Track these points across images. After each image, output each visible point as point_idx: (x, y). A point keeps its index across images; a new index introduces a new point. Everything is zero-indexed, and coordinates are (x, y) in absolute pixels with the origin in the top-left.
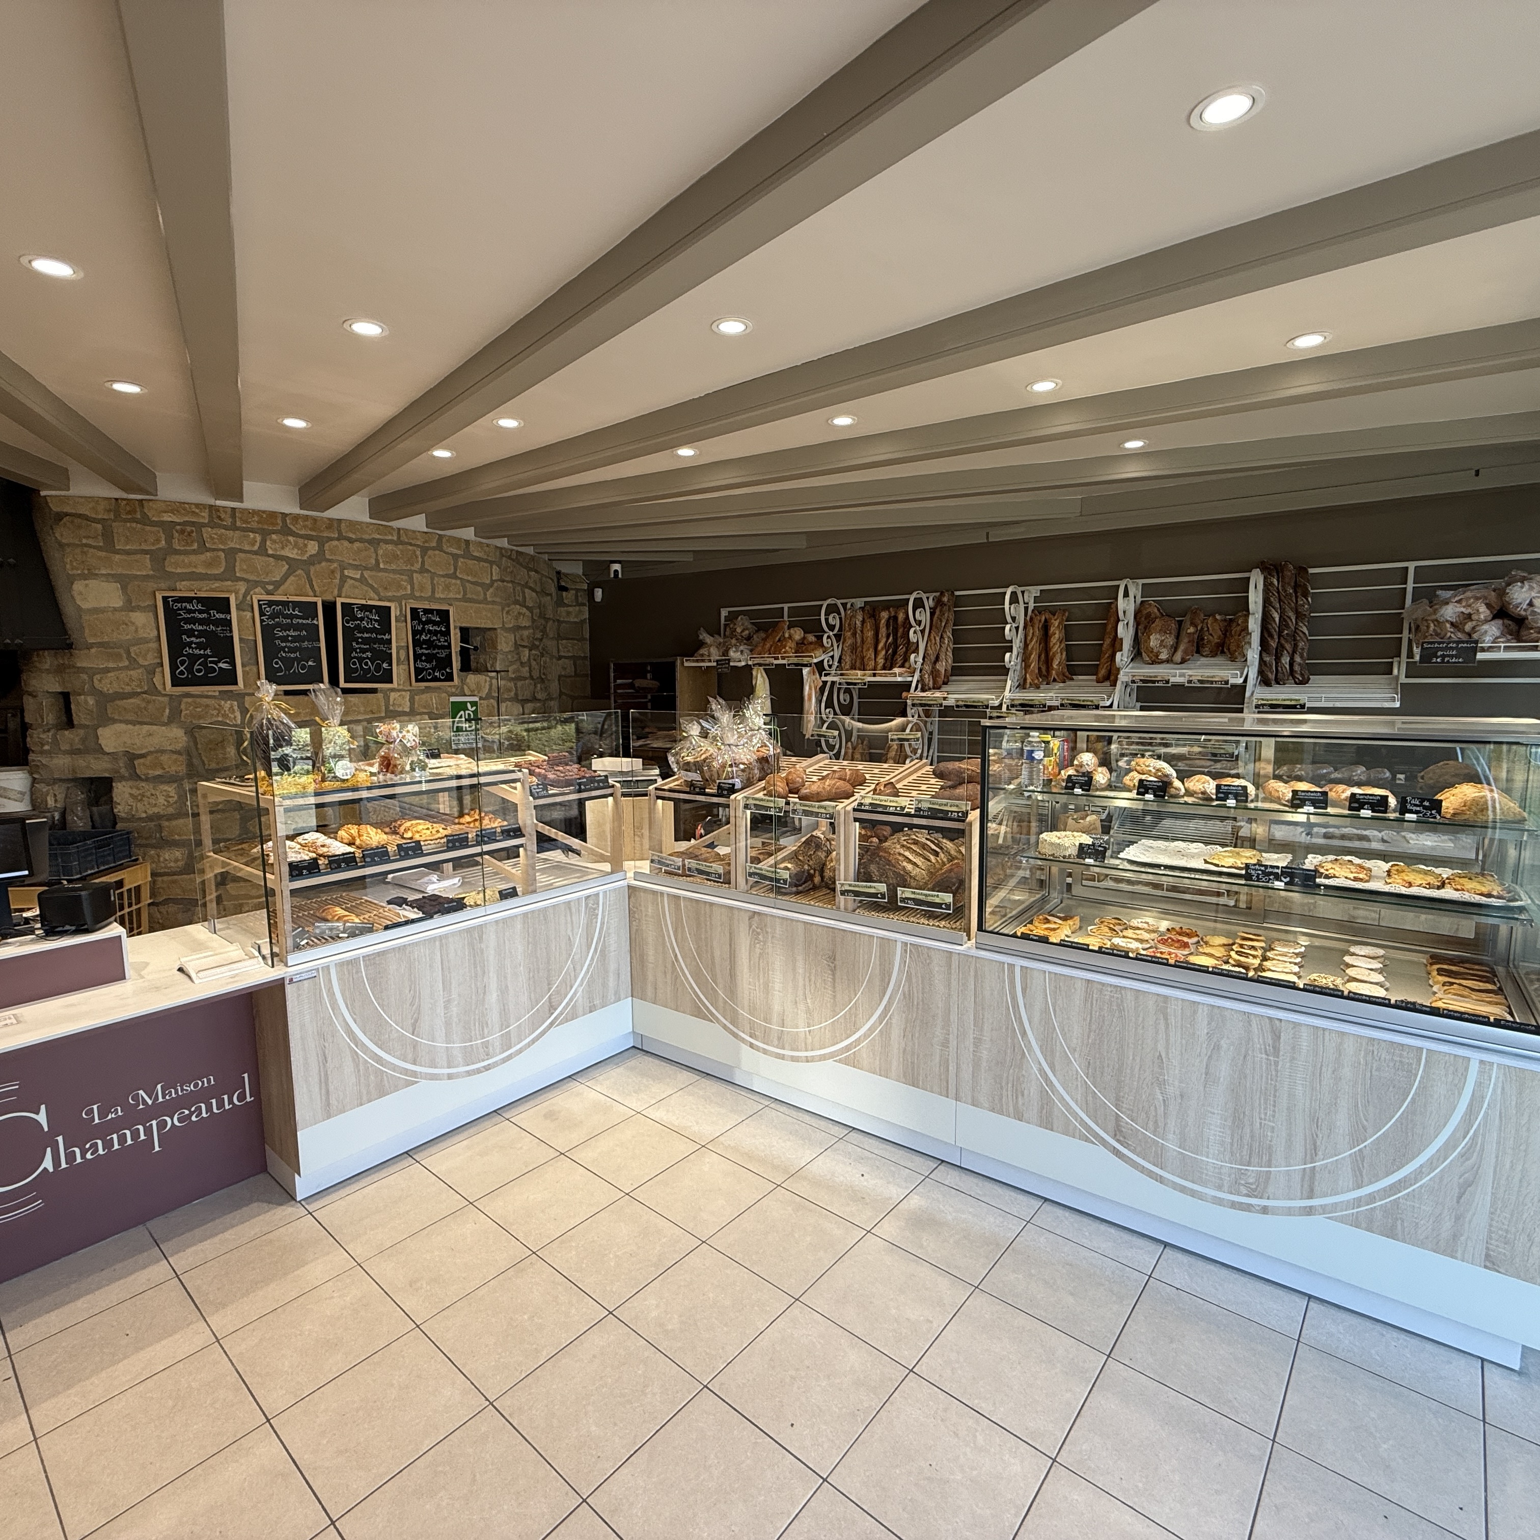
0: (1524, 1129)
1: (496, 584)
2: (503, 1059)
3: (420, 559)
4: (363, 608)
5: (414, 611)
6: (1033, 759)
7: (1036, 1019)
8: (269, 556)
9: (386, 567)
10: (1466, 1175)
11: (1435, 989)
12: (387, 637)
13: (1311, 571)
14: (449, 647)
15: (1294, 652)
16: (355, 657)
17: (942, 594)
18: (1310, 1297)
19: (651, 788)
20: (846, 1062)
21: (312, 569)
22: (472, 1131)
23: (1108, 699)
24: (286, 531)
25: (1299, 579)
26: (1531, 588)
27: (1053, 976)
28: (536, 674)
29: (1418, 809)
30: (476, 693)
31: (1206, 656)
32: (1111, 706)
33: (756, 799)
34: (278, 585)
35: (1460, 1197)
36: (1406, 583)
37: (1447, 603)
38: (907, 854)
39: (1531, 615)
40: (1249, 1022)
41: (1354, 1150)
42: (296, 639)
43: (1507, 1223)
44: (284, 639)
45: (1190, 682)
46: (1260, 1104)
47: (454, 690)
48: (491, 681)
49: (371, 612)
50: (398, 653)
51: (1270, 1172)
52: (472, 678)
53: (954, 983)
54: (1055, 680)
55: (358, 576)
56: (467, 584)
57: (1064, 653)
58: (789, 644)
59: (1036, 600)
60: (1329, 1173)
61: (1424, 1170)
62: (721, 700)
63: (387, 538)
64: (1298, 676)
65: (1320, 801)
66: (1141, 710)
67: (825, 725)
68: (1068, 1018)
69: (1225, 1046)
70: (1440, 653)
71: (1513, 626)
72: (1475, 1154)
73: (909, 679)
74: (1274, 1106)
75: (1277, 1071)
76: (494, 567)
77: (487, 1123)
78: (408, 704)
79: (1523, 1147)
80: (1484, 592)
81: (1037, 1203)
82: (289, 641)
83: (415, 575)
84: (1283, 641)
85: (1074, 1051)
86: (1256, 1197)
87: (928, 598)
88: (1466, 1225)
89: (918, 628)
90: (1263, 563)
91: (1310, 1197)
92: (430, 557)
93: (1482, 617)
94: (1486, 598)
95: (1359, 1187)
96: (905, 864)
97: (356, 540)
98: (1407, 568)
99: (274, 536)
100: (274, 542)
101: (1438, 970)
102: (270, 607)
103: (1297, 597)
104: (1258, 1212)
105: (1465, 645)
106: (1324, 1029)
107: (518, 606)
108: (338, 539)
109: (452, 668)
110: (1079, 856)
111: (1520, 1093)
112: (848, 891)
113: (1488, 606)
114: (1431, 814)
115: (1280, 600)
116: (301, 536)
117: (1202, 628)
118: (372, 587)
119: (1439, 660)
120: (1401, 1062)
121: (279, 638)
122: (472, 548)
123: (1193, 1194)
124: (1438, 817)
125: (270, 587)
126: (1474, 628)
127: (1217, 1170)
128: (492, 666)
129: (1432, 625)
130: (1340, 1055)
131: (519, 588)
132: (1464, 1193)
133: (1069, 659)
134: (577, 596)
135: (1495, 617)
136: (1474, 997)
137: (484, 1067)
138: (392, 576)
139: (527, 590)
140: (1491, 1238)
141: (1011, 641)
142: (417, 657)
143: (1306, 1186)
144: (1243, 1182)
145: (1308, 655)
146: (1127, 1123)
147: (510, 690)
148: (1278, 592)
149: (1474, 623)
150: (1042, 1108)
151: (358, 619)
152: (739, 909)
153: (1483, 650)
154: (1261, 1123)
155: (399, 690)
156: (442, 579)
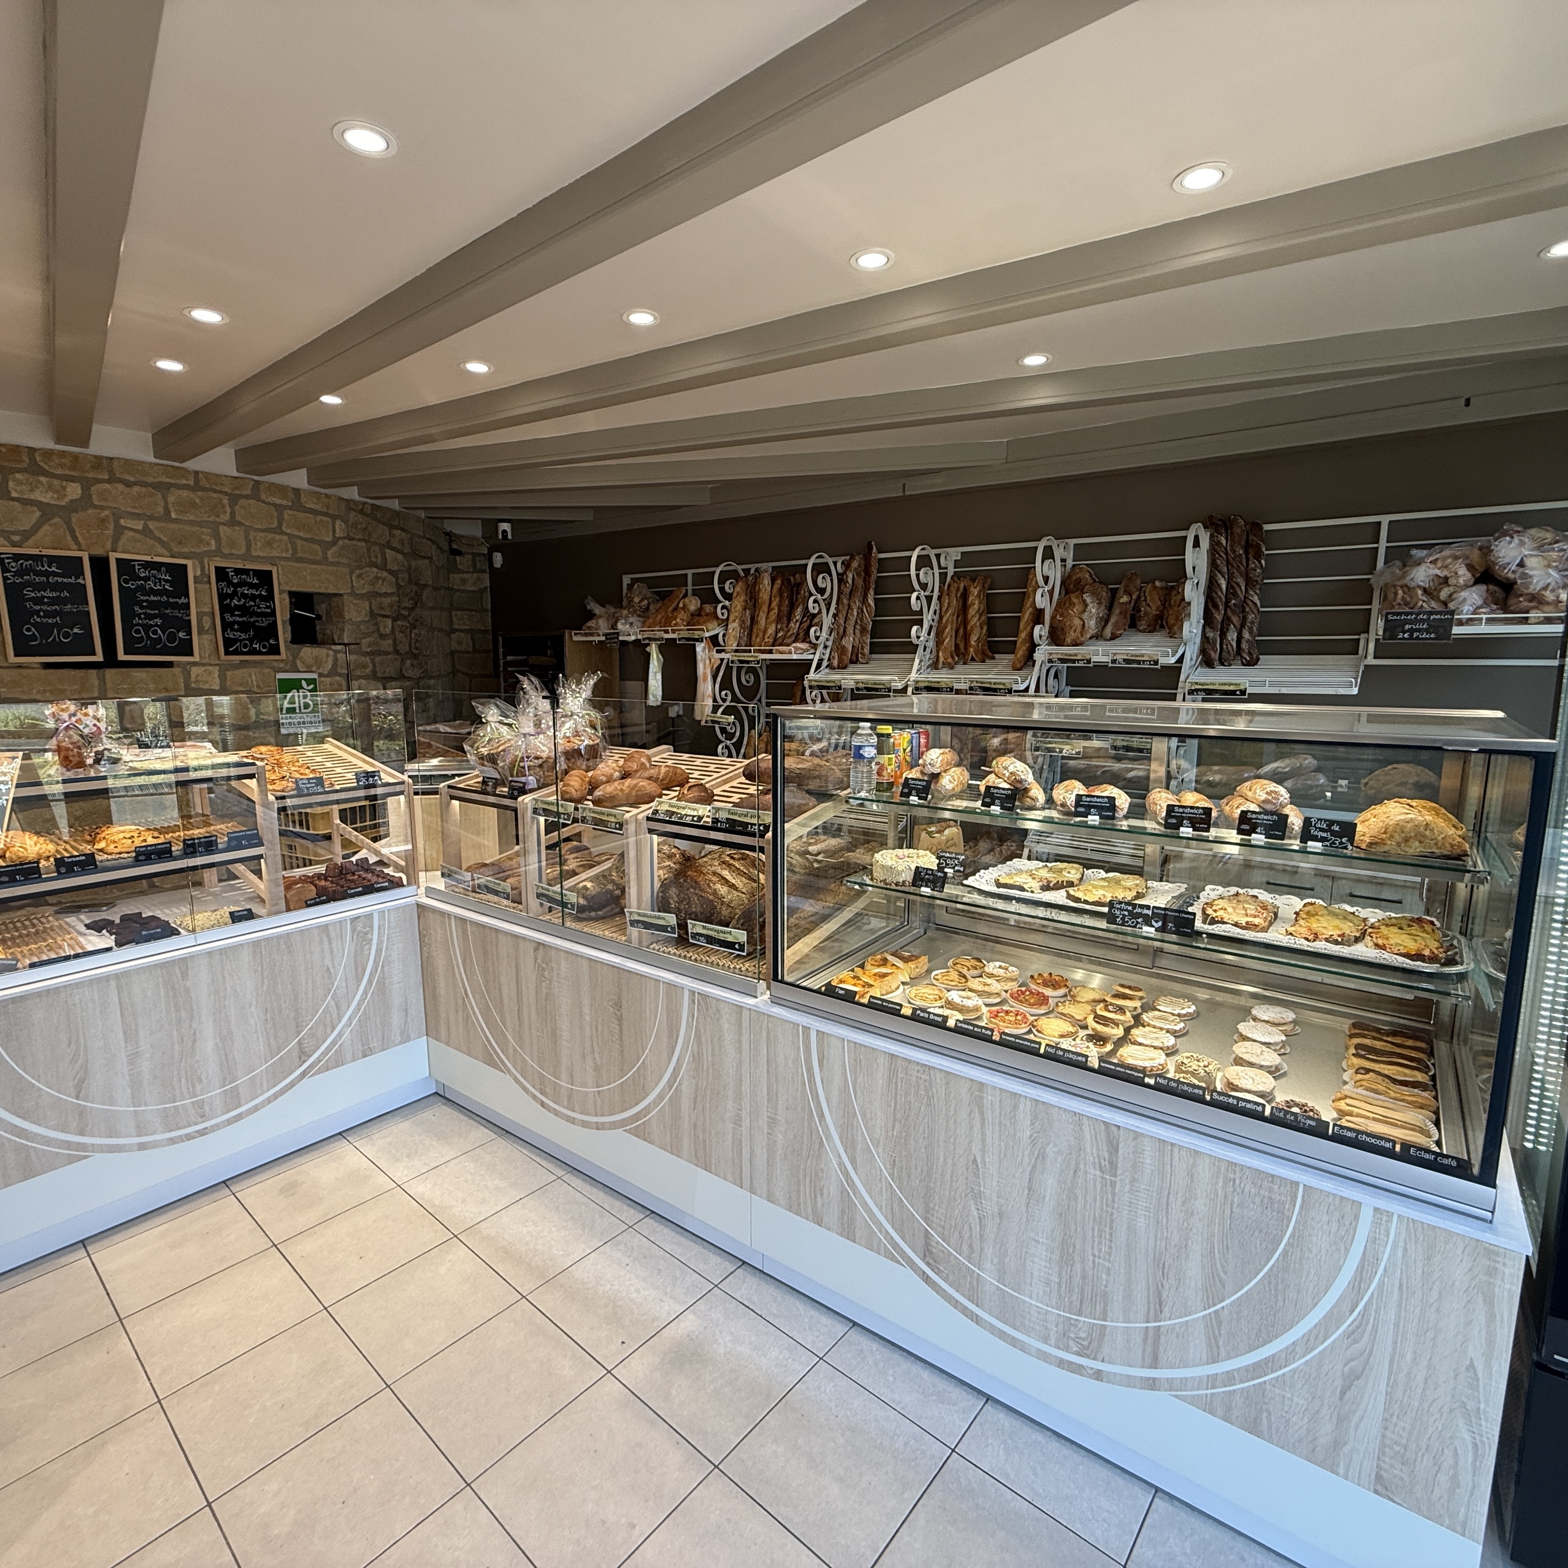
0: (1433, 1308)
1: (340, 542)
2: (228, 1120)
3: (228, 510)
4: (147, 565)
5: (221, 573)
6: (862, 757)
7: (835, 1101)
8: (13, 499)
9: (181, 517)
10: (1352, 1364)
11: (1346, 1077)
12: (183, 600)
13: (1267, 527)
14: (273, 613)
15: (1243, 626)
16: (138, 624)
17: (852, 558)
18: (1157, 1490)
19: (442, 785)
20: (635, 1132)
21: (74, 518)
22: (179, 1211)
23: (1023, 682)
24: (35, 470)
25: (1252, 537)
26: (1522, 543)
27: (852, 1045)
28: (403, 648)
29: (1325, 835)
30: (314, 669)
31: (1143, 631)
32: (1027, 690)
33: (546, 803)
34: (27, 535)
35: (1343, 1393)
36: (1377, 542)
37: (1419, 564)
38: (726, 873)
39: (1521, 578)
40: (1081, 1125)
41: (1207, 1312)
42: (54, 600)
43: (1405, 1435)
44: (39, 601)
45: (1114, 661)
46: (1093, 1237)
47: (282, 665)
48: (335, 656)
49: (159, 571)
50: (199, 621)
51: (1105, 1326)
52: (308, 652)
53: (745, 1046)
54: (973, 659)
55: (140, 527)
56: (298, 542)
57: (985, 628)
58: (680, 616)
59: (957, 564)
60: (1178, 1337)
61: (1298, 1349)
62: (533, 679)
63: (179, 482)
64: (1245, 656)
65: (1202, 821)
66: (1071, 696)
67: (721, 710)
68: (870, 1102)
69: (1052, 1155)
70: (1407, 627)
71: (1500, 594)
72: (1366, 1336)
73: (811, 657)
74: (1111, 1241)
75: (1114, 1194)
76: (338, 522)
77: (204, 1200)
78: (218, 681)
79: (1430, 1334)
80: (1466, 550)
81: (840, 1328)
82: (45, 604)
83: (222, 528)
84: (1229, 613)
85: (877, 1145)
86: (1088, 1357)
87: (835, 563)
88: (1352, 1432)
89: (819, 596)
90: (1211, 517)
91: (1154, 1365)
92: (242, 507)
93: (1461, 581)
94: (1467, 558)
95: (1215, 1361)
96: (718, 886)
97: (136, 483)
98: (1379, 523)
99: (18, 476)
100: (19, 483)
101: (1357, 1047)
102: (16, 562)
103: (1248, 560)
104: (1090, 1376)
105: (1438, 617)
106: (1172, 1145)
107: (375, 570)
108: (109, 481)
109: (277, 639)
110: (914, 884)
111: (1429, 1258)
112: (638, 922)
113: (1470, 567)
114: (1341, 843)
115: (1228, 563)
116: (57, 477)
117: (1139, 597)
118: (159, 540)
119: (1406, 636)
120: (1270, 1198)
121: (33, 600)
122: (303, 498)
123: (1014, 1342)
124: (1350, 847)
125: (16, 538)
126: (1451, 595)
127: (1041, 1317)
128: (339, 638)
129: (1400, 592)
130: (1192, 1181)
131: (377, 548)
132: (1349, 1388)
133: (990, 634)
134: (474, 561)
135: (1477, 582)
136: (1393, 1094)
137: (197, 1132)
138: (187, 528)
139: (387, 551)
140: (1384, 1453)
141: (921, 612)
142: (226, 626)
143: (1149, 1349)
144: (1072, 1335)
145: (1258, 630)
146: (938, 1242)
147: (364, 666)
148: (1226, 554)
149: (1451, 589)
150: (843, 1212)
151: (141, 579)
152: (524, 938)
153: (1461, 623)
154: (1094, 1262)
155: (203, 665)
156: (261, 534)
